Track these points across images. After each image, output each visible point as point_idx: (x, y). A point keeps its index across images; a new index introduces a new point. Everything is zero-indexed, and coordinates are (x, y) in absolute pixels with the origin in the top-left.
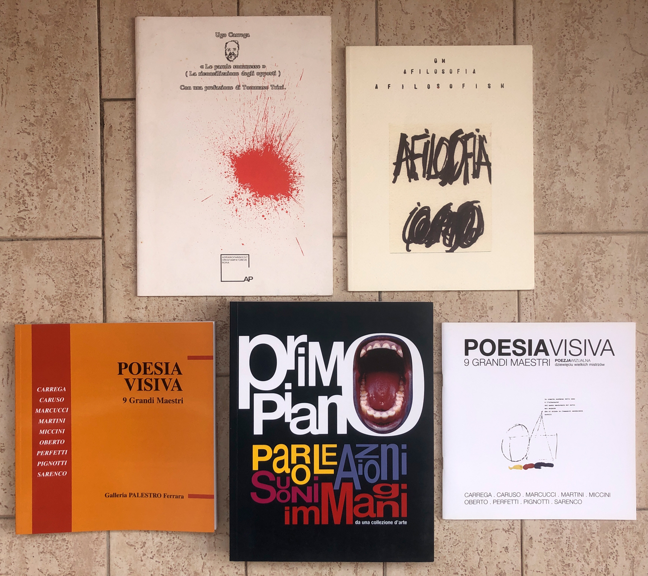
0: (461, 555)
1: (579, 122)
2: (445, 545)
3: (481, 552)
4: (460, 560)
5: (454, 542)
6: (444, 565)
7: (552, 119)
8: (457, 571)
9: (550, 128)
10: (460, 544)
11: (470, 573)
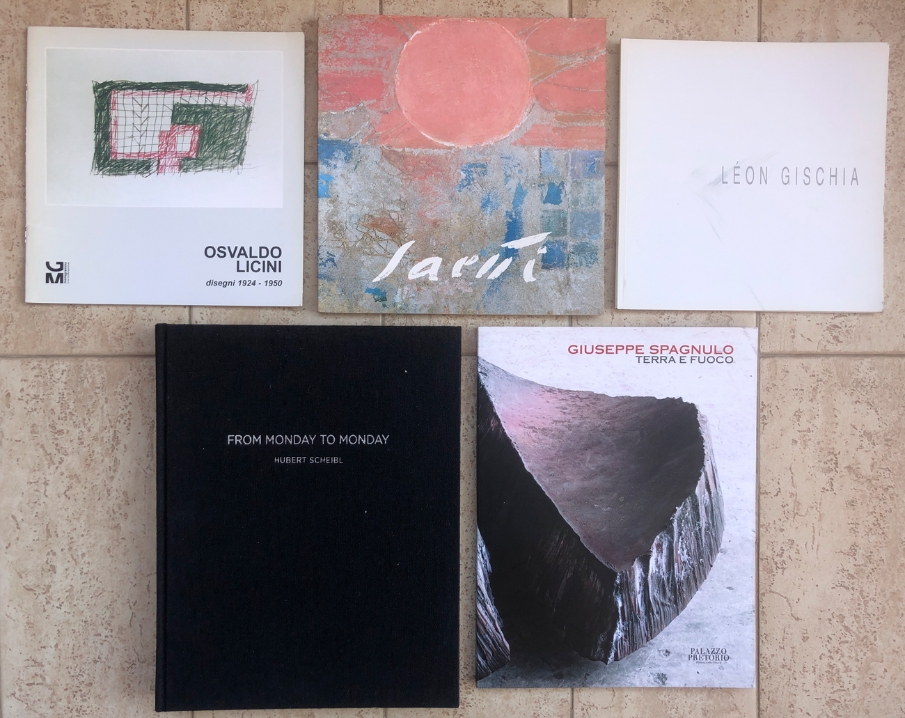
0: (105, 609)
1: (275, 8)
2: (83, 596)
3: (134, 605)
4: (103, 617)
5: (96, 591)
6: (80, 622)
7: (238, 4)
8: (99, 632)
9: (235, 17)
10: (104, 594)
11: (117, 634)
